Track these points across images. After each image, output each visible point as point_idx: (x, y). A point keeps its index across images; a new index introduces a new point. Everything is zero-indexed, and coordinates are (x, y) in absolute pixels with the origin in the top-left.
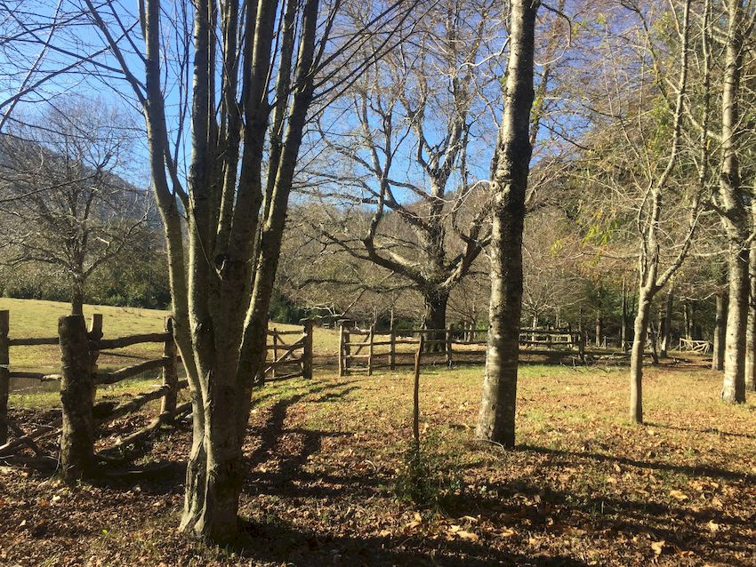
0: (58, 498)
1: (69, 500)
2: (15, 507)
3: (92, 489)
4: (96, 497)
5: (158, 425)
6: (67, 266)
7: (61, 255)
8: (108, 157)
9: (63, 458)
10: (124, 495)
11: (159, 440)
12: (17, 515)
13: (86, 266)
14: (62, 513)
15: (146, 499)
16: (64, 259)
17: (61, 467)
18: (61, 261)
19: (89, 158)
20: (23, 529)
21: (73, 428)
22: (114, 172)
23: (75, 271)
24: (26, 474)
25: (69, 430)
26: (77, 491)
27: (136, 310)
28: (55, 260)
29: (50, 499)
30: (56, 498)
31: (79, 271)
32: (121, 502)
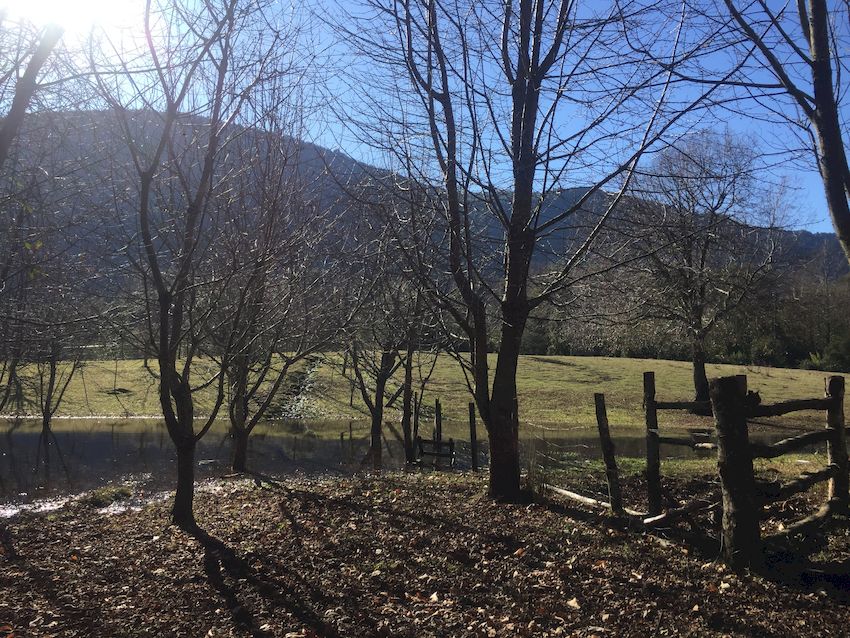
0: (727, 585)
1: (739, 591)
2: (681, 586)
3: (764, 582)
4: (771, 593)
5: (829, 514)
6: (686, 321)
7: (678, 310)
8: (723, 196)
9: (727, 540)
10: (806, 597)
11: (833, 534)
12: (686, 597)
13: (705, 321)
14: (735, 605)
15: (836, 609)
16: (682, 315)
17: (724, 549)
18: (679, 317)
19: (702, 202)
20: (696, 614)
21: (735, 506)
22: (730, 212)
23: (695, 327)
24: (685, 551)
25: (731, 508)
26: (747, 581)
27: (763, 370)
28: (674, 317)
29: (717, 584)
30: (724, 586)
31: (698, 325)
32: (805, 605)
